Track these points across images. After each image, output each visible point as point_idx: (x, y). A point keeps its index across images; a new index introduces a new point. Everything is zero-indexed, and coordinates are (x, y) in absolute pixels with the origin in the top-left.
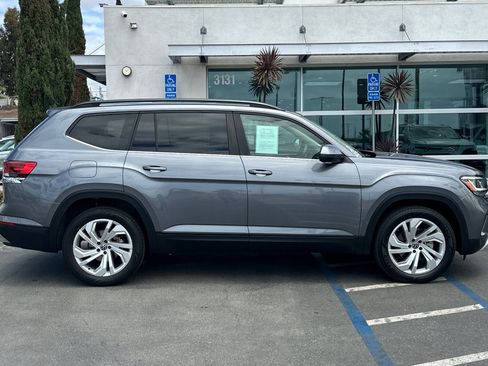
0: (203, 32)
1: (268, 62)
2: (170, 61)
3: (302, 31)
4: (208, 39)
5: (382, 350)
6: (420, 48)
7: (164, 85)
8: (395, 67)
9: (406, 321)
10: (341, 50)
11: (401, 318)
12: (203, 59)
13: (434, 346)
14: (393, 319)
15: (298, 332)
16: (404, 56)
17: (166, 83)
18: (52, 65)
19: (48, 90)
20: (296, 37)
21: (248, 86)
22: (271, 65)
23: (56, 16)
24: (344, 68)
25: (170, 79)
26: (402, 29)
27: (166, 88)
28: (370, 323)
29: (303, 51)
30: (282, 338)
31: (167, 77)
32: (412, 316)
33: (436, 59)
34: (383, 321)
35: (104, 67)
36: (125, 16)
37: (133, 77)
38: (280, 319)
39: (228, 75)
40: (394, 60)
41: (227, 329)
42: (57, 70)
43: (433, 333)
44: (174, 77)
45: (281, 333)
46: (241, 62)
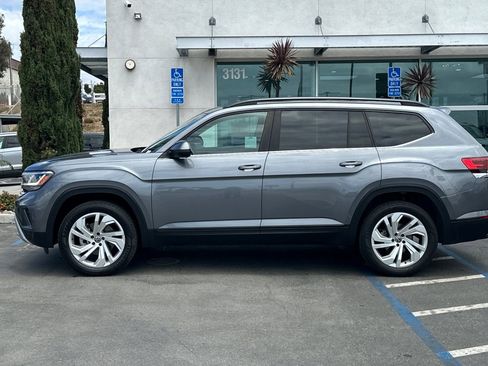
0: (212, 22)
1: (281, 56)
2: (177, 54)
3: (318, 22)
4: (217, 31)
5: (431, 337)
6: (445, 41)
7: (170, 79)
8: (417, 61)
9: (451, 313)
10: (360, 43)
11: (446, 310)
12: (212, 52)
13: (480, 333)
14: (438, 311)
15: (347, 322)
16: (426, 49)
17: (173, 77)
18: (58, 58)
19: (54, 85)
20: (312, 29)
21: (257, 81)
22: (284, 59)
23: (61, 7)
24: (353, 61)
25: (177, 73)
26: (425, 20)
27: (173, 82)
28: (416, 314)
29: (320, 44)
30: (333, 326)
31: (173, 70)
32: (456, 309)
33: (462, 52)
34: (428, 313)
35: (105, 60)
36: (129, 6)
37: (136, 71)
38: (327, 311)
39: (237, 68)
40: (416, 53)
41: (278, 318)
42: (63, 64)
43: (478, 323)
44: (180, 71)
45: (331, 322)
46: (252, 55)
